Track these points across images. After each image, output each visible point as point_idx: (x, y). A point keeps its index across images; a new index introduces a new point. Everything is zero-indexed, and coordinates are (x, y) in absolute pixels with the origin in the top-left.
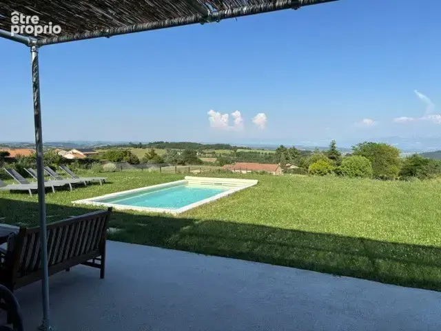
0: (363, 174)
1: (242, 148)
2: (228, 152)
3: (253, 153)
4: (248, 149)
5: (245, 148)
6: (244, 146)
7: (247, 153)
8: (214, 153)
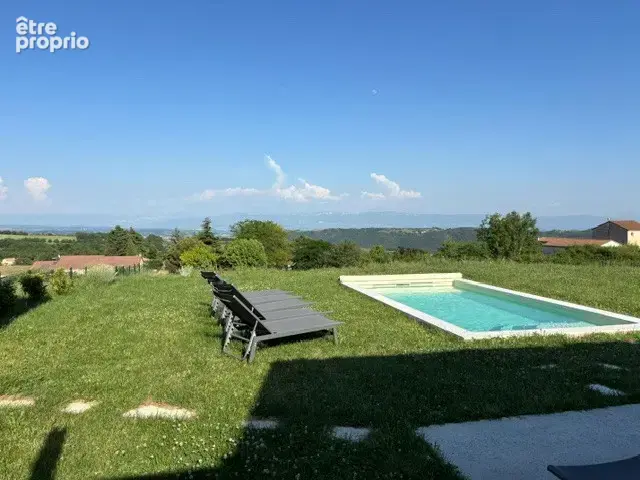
0: (256, 263)
1: (7, 233)
3: (31, 240)
4: (21, 233)
5: (15, 233)
7: (19, 241)
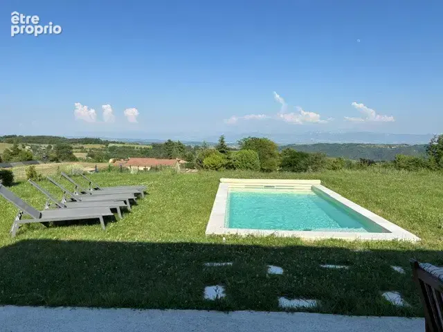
0: (252, 167)
1: (114, 142)
2: (98, 146)
3: (127, 147)
4: (121, 143)
5: (118, 143)
6: (116, 141)
7: (120, 147)
8: (82, 148)
